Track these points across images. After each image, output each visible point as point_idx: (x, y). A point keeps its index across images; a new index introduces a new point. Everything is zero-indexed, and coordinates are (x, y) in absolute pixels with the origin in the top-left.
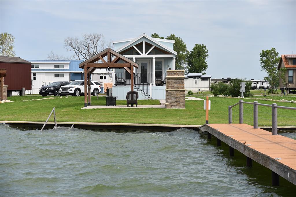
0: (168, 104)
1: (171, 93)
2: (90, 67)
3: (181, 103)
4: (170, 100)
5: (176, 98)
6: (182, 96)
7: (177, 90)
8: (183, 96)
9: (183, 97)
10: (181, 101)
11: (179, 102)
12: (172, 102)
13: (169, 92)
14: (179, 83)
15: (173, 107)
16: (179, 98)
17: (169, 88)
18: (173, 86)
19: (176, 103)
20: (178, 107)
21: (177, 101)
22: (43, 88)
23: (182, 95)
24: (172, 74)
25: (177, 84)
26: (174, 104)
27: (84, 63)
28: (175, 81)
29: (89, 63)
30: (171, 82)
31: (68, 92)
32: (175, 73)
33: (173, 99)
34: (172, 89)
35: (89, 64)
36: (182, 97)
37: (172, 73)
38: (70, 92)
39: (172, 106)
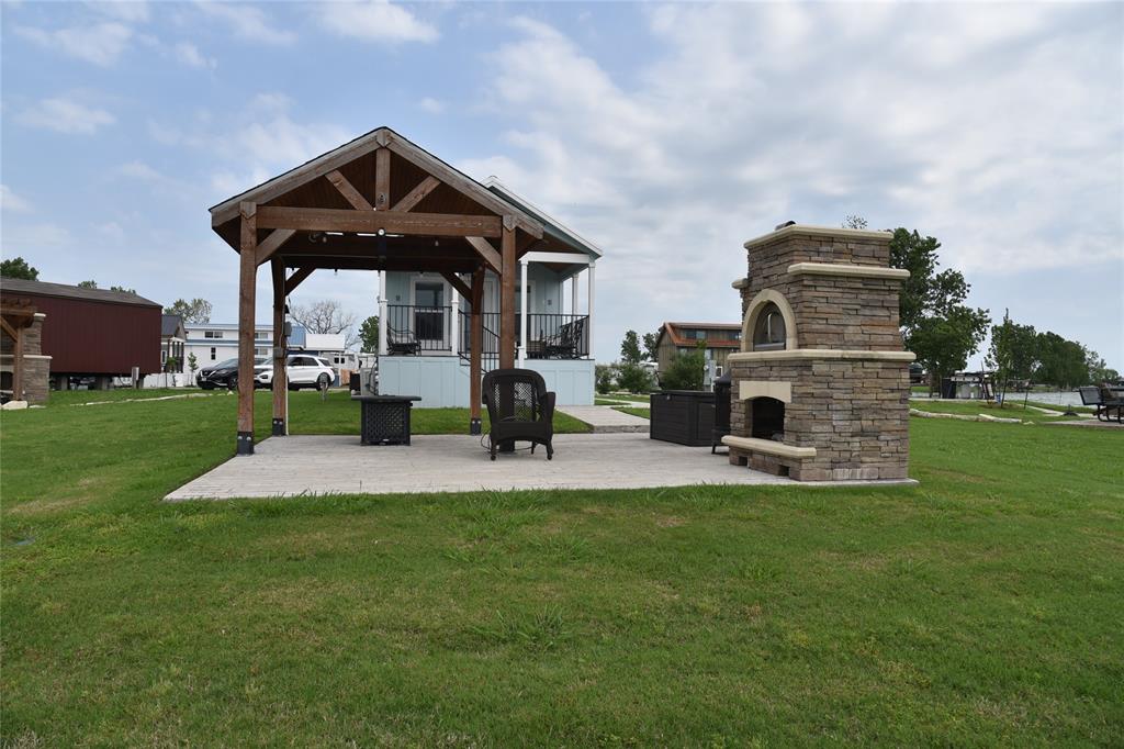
0: (812, 451)
1: (827, 379)
2: (274, 230)
3: (887, 444)
4: (826, 428)
5: (856, 413)
6: (890, 396)
7: (863, 360)
8: (897, 395)
9: (898, 405)
10: (889, 431)
11: (876, 435)
12: (836, 437)
13: (816, 368)
14: (867, 312)
15: (843, 478)
16: (879, 410)
17: (815, 345)
18: (839, 330)
19: (856, 443)
20: (866, 469)
21: (862, 433)
22: (204, 372)
23: (892, 391)
24: (819, 253)
25: (859, 320)
26: (848, 455)
27: (238, 206)
28: (848, 299)
29: (267, 204)
30: (823, 307)
31: (258, 381)
32: (838, 246)
33: (839, 420)
34: (837, 353)
35: (269, 208)
36: (891, 406)
37: (824, 249)
38: (263, 381)
39: (834, 464)
